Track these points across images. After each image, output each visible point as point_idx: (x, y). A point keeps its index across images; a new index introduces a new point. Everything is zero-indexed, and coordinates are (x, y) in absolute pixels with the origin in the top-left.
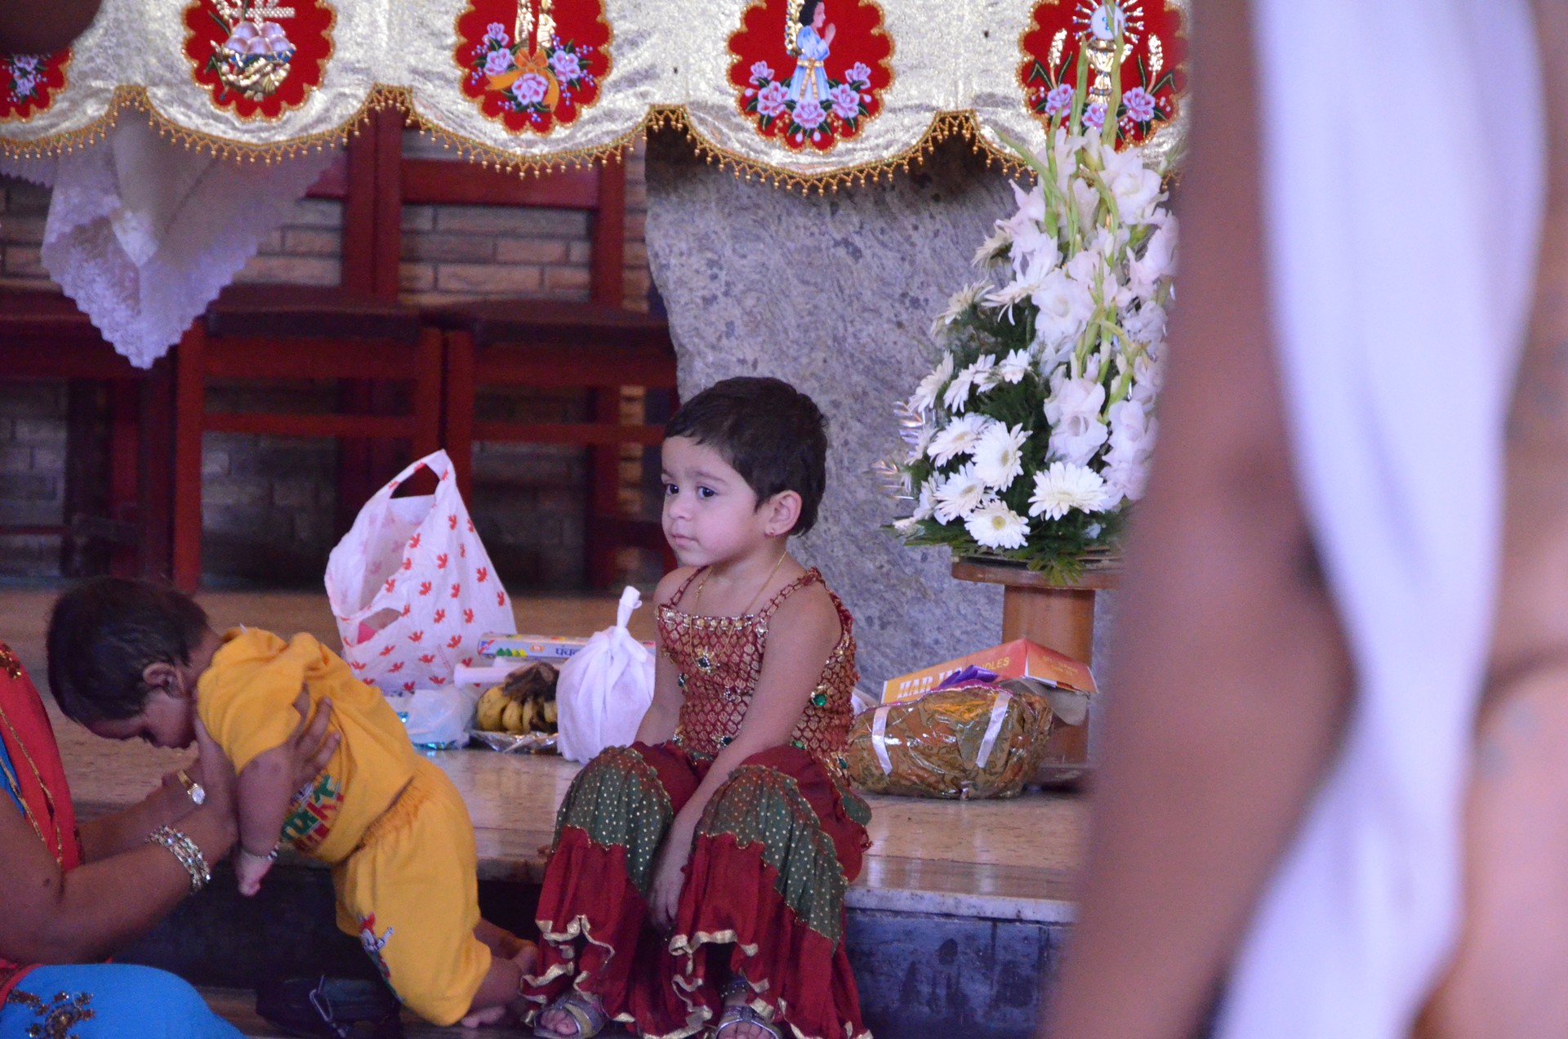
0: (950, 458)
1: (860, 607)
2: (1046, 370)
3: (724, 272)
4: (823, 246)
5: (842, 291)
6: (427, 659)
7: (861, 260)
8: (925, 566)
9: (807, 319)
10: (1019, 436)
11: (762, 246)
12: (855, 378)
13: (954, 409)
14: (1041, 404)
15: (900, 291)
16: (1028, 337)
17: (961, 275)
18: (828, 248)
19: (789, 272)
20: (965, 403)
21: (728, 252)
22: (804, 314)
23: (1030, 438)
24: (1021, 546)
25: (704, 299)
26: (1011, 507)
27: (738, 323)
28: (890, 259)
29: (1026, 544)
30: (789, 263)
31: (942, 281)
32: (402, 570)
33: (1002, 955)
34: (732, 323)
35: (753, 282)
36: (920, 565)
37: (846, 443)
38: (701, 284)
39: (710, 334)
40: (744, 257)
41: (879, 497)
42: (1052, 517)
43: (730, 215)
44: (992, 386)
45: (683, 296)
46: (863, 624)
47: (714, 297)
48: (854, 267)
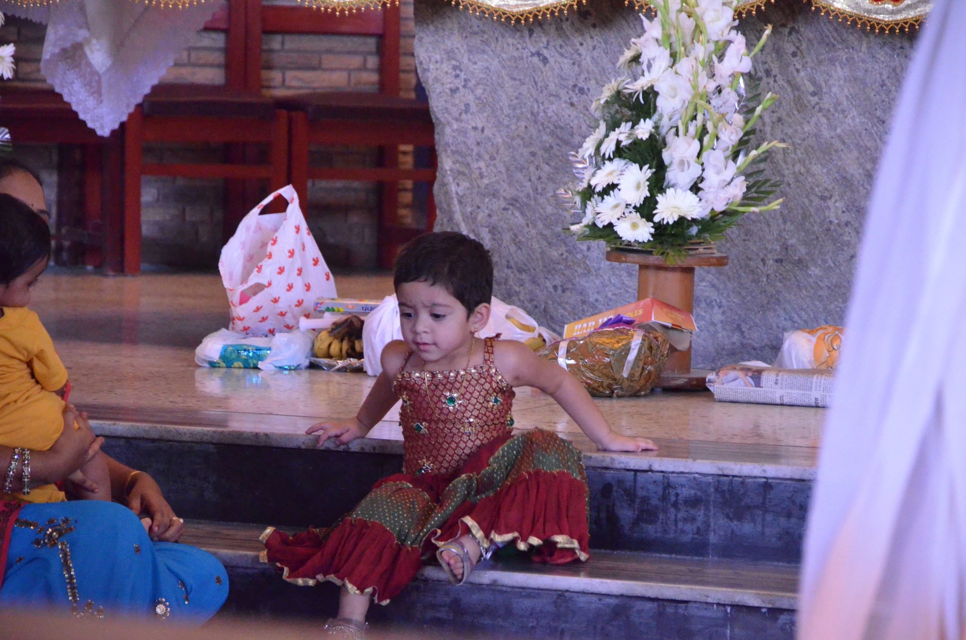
0: (605, 186)
1: (549, 280)
2: (663, 131)
3: (463, 73)
4: (524, 56)
5: (536, 83)
6: (282, 314)
7: (548, 65)
8: (589, 254)
9: (515, 102)
10: (647, 172)
11: (486, 57)
12: (545, 138)
13: (607, 156)
14: (660, 153)
15: (572, 84)
16: (652, 111)
17: (609, 73)
18: (527, 57)
19: (503, 72)
20: (614, 153)
21: (465, 61)
22: (513, 98)
23: (654, 173)
24: (649, 241)
25: (451, 90)
26: (642, 216)
27: (472, 104)
28: (566, 63)
29: (652, 239)
30: (504, 67)
31: (598, 77)
32: (266, 259)
33: (640, 493)
34: (468, 104)
35: (481, 79)
36: (586, 253)
37: (540, 178)
38: (449, 81)
40: (475, 63)
41: (560, 211)
42: (668, 223)
43: (466, 37)
44: (630, 141)
45: (438, 88)
46: (551, 290)
47: (458, 89)
48: (543, 69)
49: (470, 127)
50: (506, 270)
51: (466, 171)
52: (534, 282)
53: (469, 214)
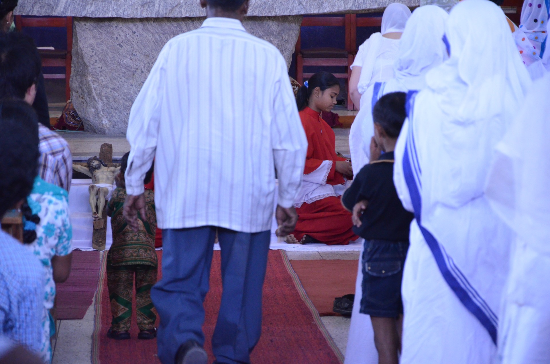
1: (125, 112)
3: (95, 51)
4: (115, 45)
5: (119, 53)
7: (122, 48)
9: (112, 59)
11: (102, 46)
12: (123, 69)
15: (131, 53)
17: (143, 50)
19: (108, 50)
21: (96, 47)
25: (91, 56)
31: (139, 51)
34: (96, 60)
35: (101, 52)
37: (122, 82)
38: (90, 53)
39: (92, 62)
40: (99, 48)
41: (129, 91)
45: (86, 55)
46: (126, 114)
47: (93, 55)
48: (121, 49)
49: (97, 67)
50: (111, 109)
51: (97, 81)
52: (120, 112)
53: (98, 93)
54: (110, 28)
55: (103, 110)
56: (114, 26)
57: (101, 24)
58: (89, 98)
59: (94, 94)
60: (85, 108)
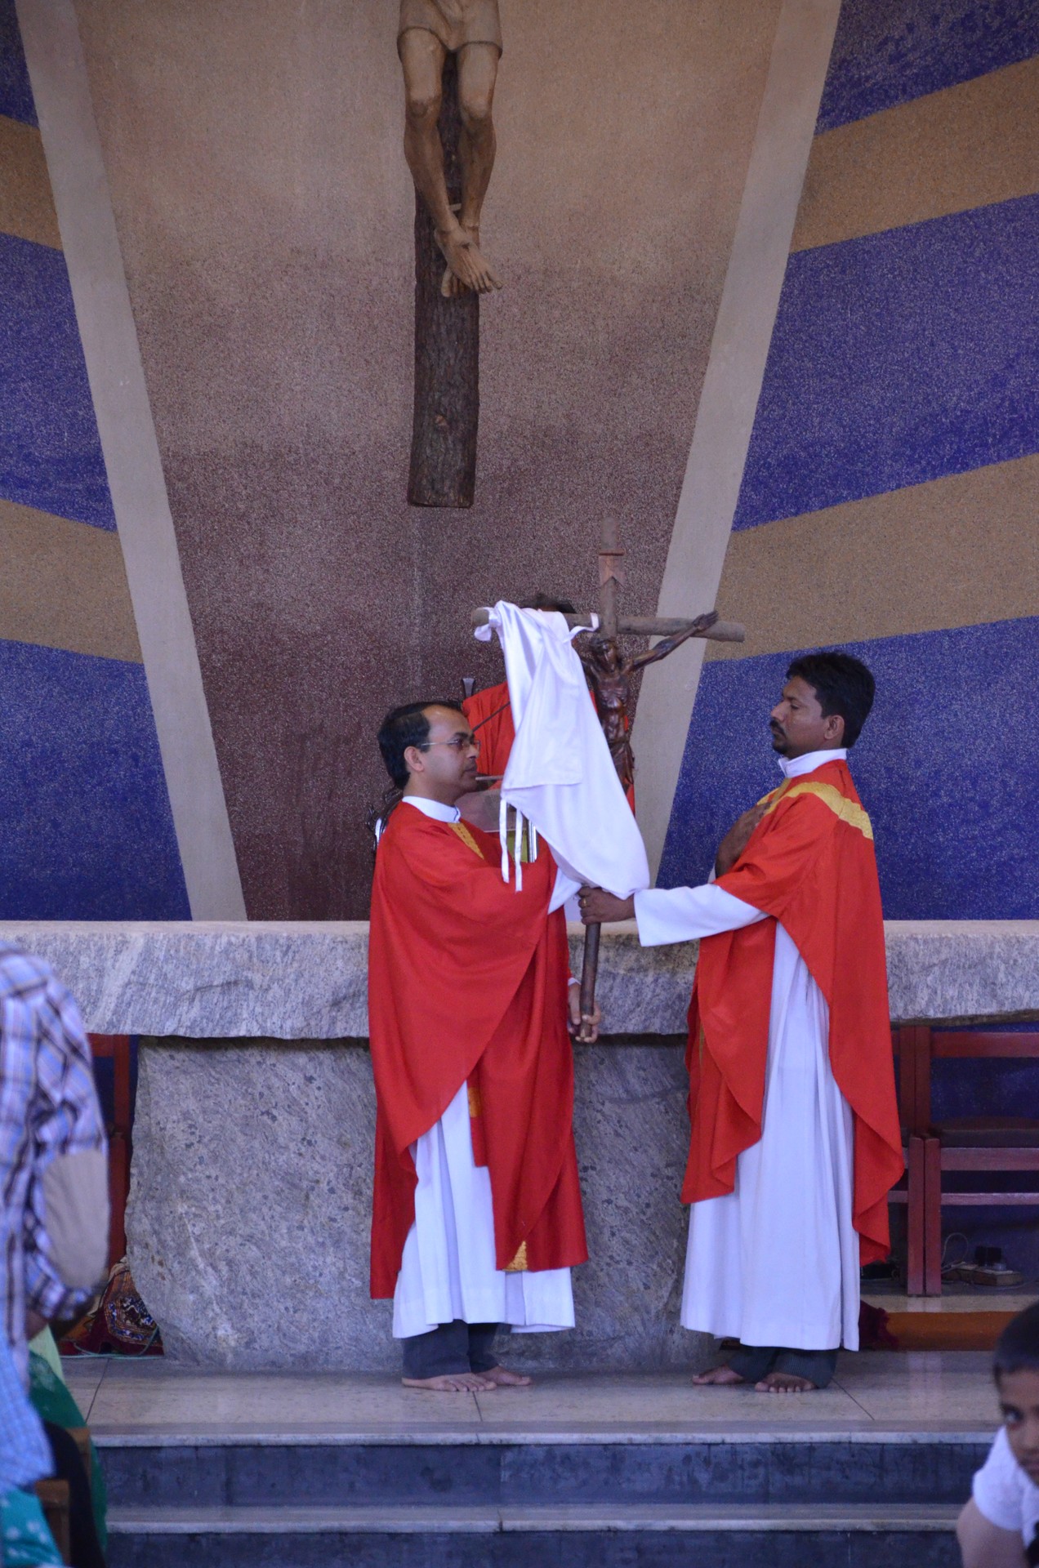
3: (198, 1131)
4: (255, 1115)
7: (276, 1122)
11: (220, 1116)
15: (301, 1137)
17: (334, 1128)
18: (258, 1116)
22: (245, 1150)
25: (186, 1145)
28: (294, 1120)
34: (202, 1157)
35: (214, 1135)
38: (185, 1137)
39: (189, 1163)
45: (174, 1144)
46: (283, 1311)
48: (272, 1126)
49: (204, 1176)
50: (241, 1296)
51: (203, 1215)
53: (206, 1250)
54: (240, 1066)
55: (220, 1300)
56: (253, 1061)
57: (218, 1056)
58: (179, 1263)
59: (194, 1252)
60: (167, 1292)
